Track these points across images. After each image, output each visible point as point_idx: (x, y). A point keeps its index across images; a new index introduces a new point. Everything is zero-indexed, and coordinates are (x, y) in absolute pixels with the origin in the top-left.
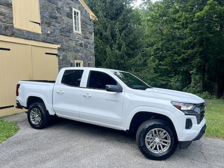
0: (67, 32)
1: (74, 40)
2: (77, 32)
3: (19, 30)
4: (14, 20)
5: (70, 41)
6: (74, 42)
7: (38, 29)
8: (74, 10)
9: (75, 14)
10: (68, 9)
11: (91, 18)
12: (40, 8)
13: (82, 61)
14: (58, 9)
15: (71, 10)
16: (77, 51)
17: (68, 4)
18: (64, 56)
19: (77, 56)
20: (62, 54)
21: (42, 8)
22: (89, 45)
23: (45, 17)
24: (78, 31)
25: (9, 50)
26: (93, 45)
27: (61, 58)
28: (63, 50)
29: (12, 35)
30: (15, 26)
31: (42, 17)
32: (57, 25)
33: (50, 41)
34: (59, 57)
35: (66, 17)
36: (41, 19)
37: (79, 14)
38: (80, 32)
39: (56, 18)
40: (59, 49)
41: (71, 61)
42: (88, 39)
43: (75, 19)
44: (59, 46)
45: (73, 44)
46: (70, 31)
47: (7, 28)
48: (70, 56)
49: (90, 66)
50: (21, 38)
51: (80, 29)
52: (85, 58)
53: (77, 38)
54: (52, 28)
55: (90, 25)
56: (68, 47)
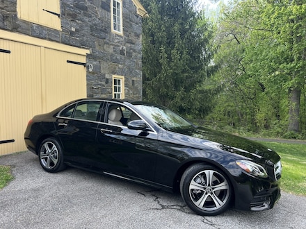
0: (101, 30)
1: (113, 45)
2: (116, 31)
3: (25, 22)
4: (18, 6)
5: (105, 46)
6: (112, 47)
7: (56, 23)
9: (114, 6)
11: (138, 13)
13: (123, 77)
16: (116, 61)
18: (95, 66)
19: (115, 68)
20: (92, 64)
22: (134, 54)
23: (68, 6)
24: (118, 31)
25: (9, 52)
26: (140, 53)
27: (90, 70)
28: (95, 58)
29: (15, 29)
30: (19, 16)
31: (63, 5)
32: (87, 19)
33: (74, 43)
34: (88, 68)
35: (100, 8)
36: (61, 7)
37: (121, 5)
38: (121, 33)
39: (85, 9)
40: (88, 56)
41: (107, 76)
42: (133, 44)
43: (114, 13)
44: (88, 52)
45: (111, 50)
46: (106, 30)
47: (7, 17)
48: (105, 68)
49: (136, 85)
50: (28, 35)
51: (121, 28)
52: (128, 73)
53: (116, 41)
54: (78, 24)
55: (137, 24)
56: (102, 55)
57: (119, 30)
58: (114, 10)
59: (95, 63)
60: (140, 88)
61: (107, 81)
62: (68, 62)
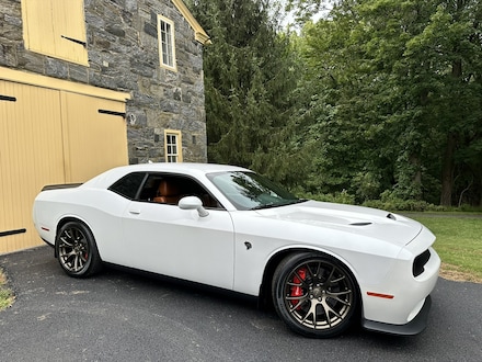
0: (145, 65)
1: (162, 85)
2: (167, 66)
3: (35, 54)
4: (24, 31)
5: (152, 87)
6: (161, 88)
7: (80, 56)
8: (160, 18)
9: (163, 28)
10: (149, 17)
11: (196, 38)
12: (86, 10)
13: (179, 132)
14: (125, 13)
15: (154, 18)
16: (169, 109)
17: (148, 5)
18: (139, 117)
19: (168, 120)
20: (135, 114)
21: (91, 9)
22: (193, 98)
23: (98, 30)
25: (13, 99)
26: (201, 97)
27: (132, 123)
28: (139, 105)
29: (21, 66)
30: (27, 48)
31: (91, 30)
32: (124, 49)
33: (108, 84)
34: (128, 120)
35: (143, 33)
36: (88, 33)
37: (172, 28)
38: (174, 68)
39: (121, 34)
40: (128, 102)
41: (157, 131)
42: (192, 83)
43: (163, 39)
44: (128, 96)
45: (160, 94)
46: (152, 63)
47: (9, 48)
48: (153, 119)
49: (198, 143)
50: (41, 73)
51: (174, 61)
52: (186, 126)
53: (168, 79)
54: (112, 56)
55: (195, 54)
56: (148, 100)
57: (170, 64)
58: (163, 34)
59: (138, 112)
60: (204, 147)
61: (157, 138)
62: (100, 111)
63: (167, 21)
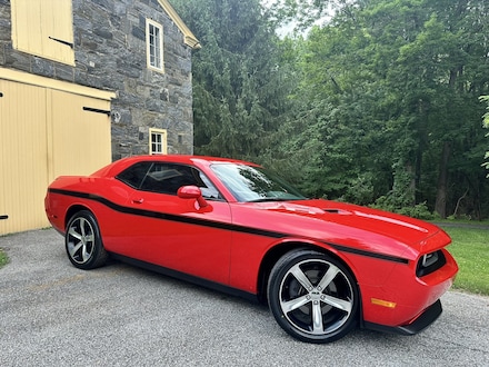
0: (132, 66)
1: (149, 86)
2: (155, 68)
3: (23, 54)
4: (13, 32)
5: (138, 88)
6: (148, 89)
7: (67, 56)
8: (148, 22)
9: (151, 32)
10: (137, 20)
11: (185, 42)
12: (75, 13)
13: (165, 131)
14: (113, 17)
15: (143, 22)
16: (154, 109)
17: (137, 9)
18: (124, 116)
19: (153, 119)
20: (120, 113)
21: (79, 13)
22: (181, 99)
23: (86, 33)
24: (157, 67)
25: (1, 95)
26: (189, 98)
27: (117, 120)
28: (124, 104)
29: (9, 64)
30: (14, 46)
31: (78, 32)
32: (111, 50)
33: (94, 84)
34: (113, 118)
35: (131, 36)
36: (75, 35)
37: (161, 31)
38: (161, 70)
39: (109, 36)
40: (113, 101)
41: (141, 129)
42: (179, 85)
43: (151, 41)
44: (114, 95)
45: (146, 93)
46: (139, 65)
48: (138, 118)
49: (184, 142)
50: (29, 72)
51: (162, 63)
52: (172, 125)
53: (155, 80)
54: (99, 57)
55: (184, 57)
56: (133, 99)
57: (158, 65)
58: (151, 38)
59: (123, 111)
60: (190, 146)
61: (141, 136)
62: (85, 109)
63: (155, 24)
